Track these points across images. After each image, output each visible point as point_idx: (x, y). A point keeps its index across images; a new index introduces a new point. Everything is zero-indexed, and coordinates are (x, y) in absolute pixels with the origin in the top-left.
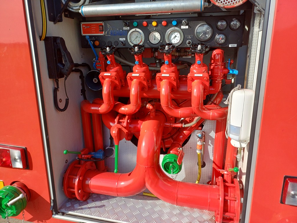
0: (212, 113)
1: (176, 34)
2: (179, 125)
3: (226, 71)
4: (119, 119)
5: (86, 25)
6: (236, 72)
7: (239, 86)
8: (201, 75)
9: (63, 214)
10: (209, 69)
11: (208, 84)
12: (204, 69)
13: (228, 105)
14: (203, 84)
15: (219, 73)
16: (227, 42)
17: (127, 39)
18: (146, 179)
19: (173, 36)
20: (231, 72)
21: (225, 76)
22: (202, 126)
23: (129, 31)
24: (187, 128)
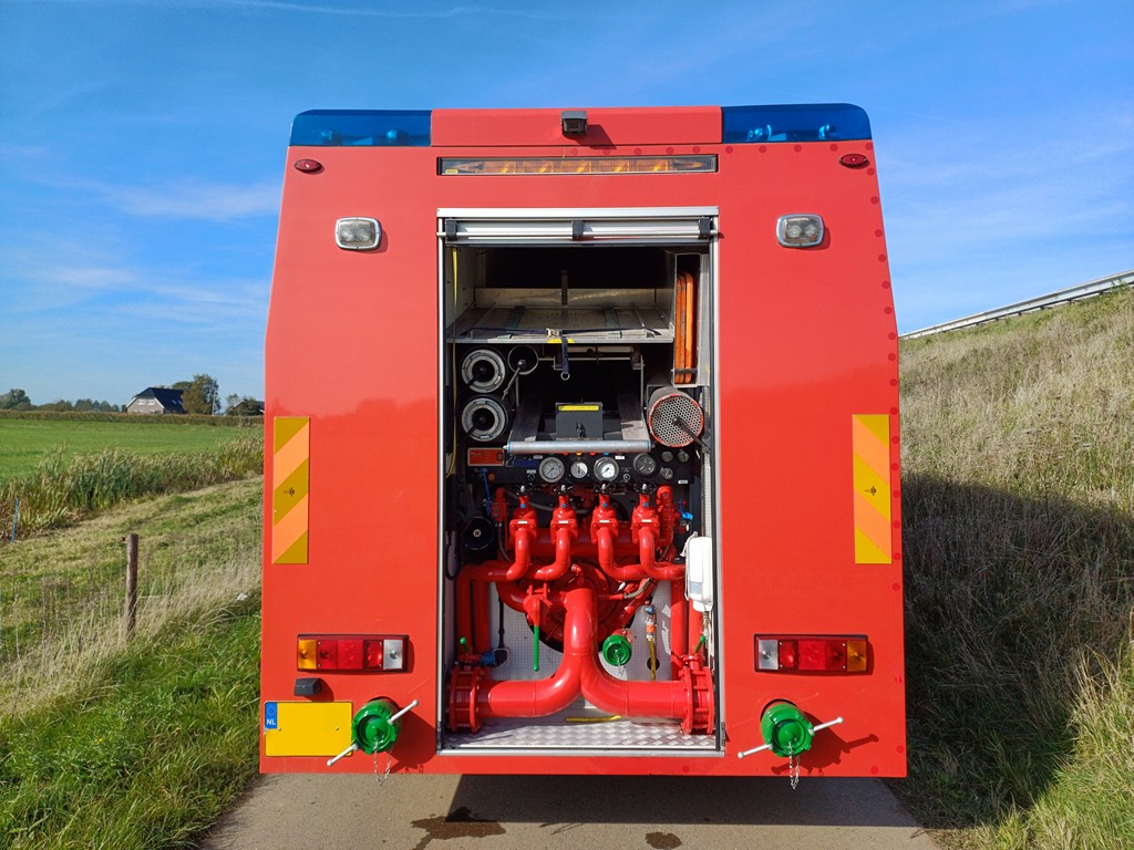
0: (667, 571)
1: (608, 465)
2: (620, 596)
3: (677, 515)
4: (534, 589)
5: (475, 451)
6: (690, 516)
7: (695, 533)
8: (650, 521)
9: (454, 748)
10: (657, 513)
11: (658, 532)
12: (651, 513)
13: (684, 558)
14: (652, 532)
15: (670, 518)
16: (676, 477)
17: (538, 471)
18: (583, 676)
19: (604, 468)
20: (684, 516)
21: (677, 522)
22: (650, 599)
23: (541, 460)
24: (631, 599)
